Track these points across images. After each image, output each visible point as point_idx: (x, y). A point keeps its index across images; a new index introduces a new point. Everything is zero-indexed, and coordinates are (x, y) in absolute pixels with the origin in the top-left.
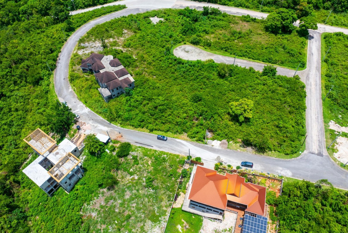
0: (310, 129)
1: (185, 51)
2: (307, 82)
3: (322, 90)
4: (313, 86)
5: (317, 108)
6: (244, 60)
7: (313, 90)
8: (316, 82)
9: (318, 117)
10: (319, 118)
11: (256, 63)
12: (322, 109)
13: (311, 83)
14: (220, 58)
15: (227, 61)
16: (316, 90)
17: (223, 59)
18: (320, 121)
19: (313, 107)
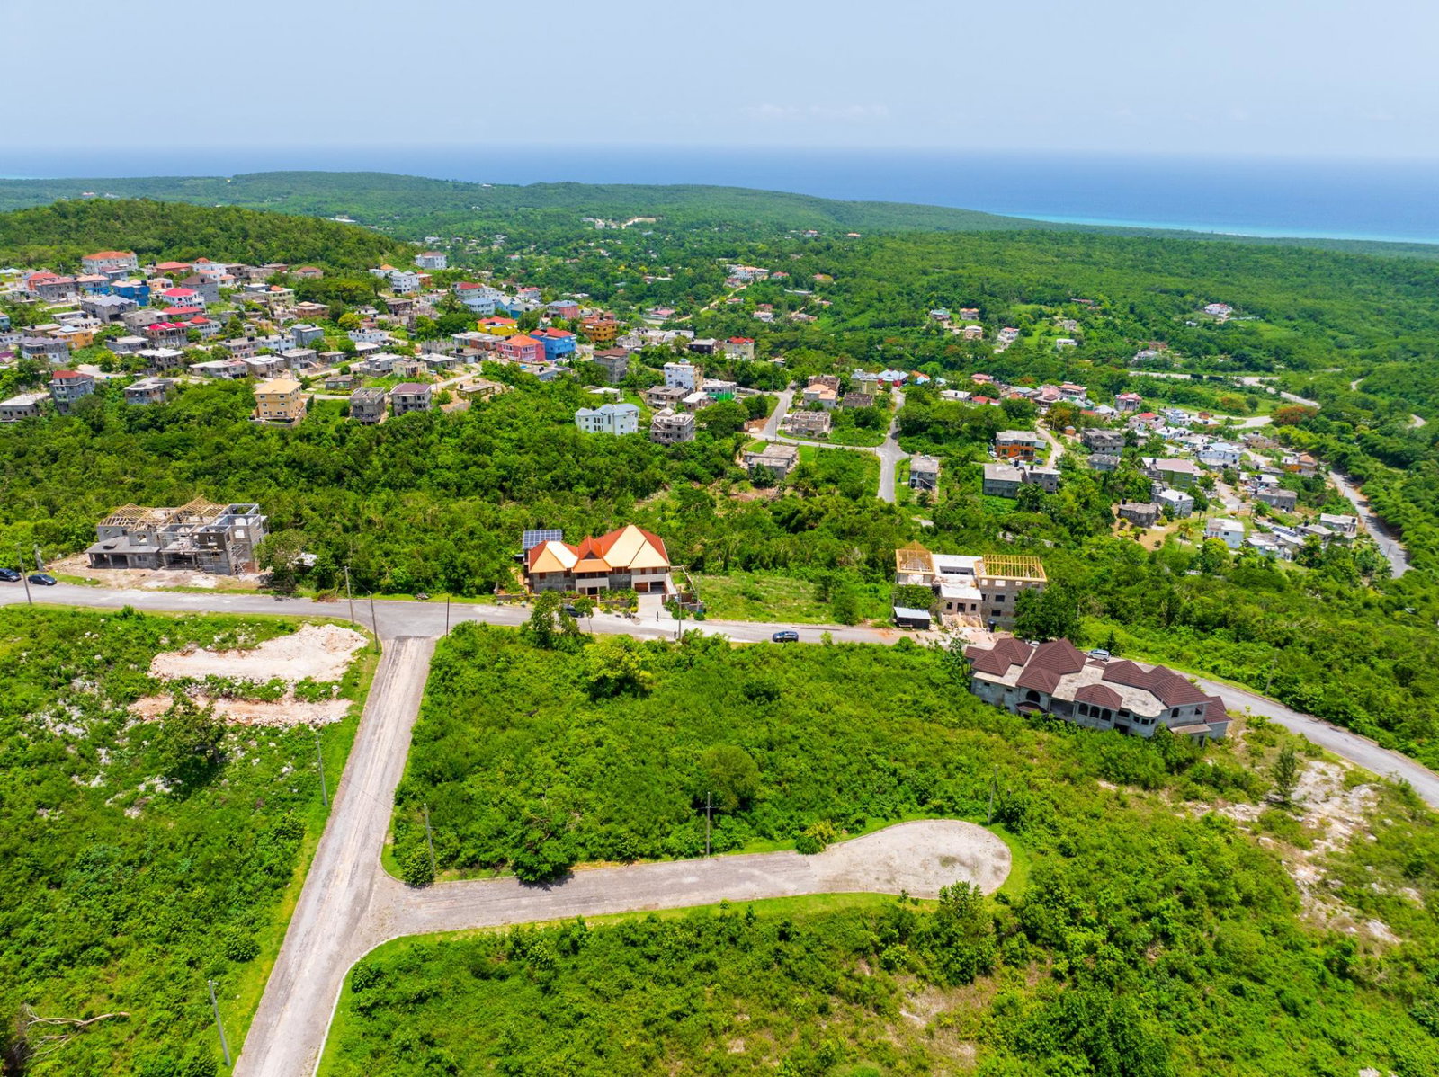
0: (413, 688)
1: (963, 864)
2: (366, 885)
3: (311, 858)
4: (346, 867)
5: (365, 765)
6: (676, 909)
7: (352, 846)
8: (321, 900)
9: (374, 734)
10: (370, 729)
11: (611, 910)
12: (348, 767)
13: (350, 884)
14: (788, 879)
15: (751, 878)
16: (338, 852)
17: (771, 879)
18: (372, 721)
19: (381, 766)
